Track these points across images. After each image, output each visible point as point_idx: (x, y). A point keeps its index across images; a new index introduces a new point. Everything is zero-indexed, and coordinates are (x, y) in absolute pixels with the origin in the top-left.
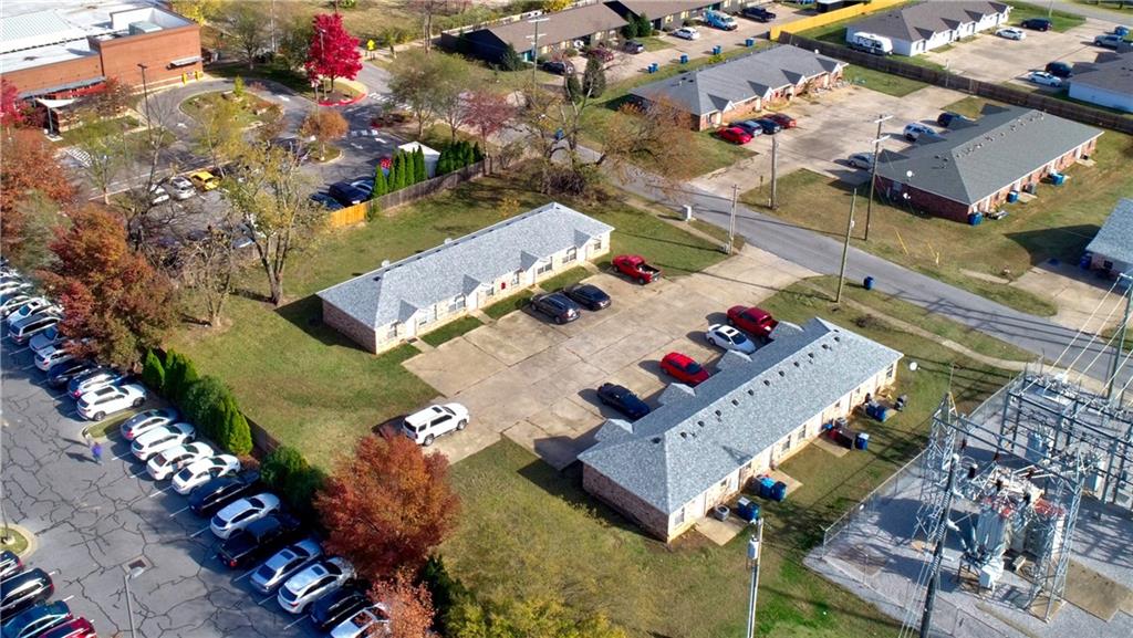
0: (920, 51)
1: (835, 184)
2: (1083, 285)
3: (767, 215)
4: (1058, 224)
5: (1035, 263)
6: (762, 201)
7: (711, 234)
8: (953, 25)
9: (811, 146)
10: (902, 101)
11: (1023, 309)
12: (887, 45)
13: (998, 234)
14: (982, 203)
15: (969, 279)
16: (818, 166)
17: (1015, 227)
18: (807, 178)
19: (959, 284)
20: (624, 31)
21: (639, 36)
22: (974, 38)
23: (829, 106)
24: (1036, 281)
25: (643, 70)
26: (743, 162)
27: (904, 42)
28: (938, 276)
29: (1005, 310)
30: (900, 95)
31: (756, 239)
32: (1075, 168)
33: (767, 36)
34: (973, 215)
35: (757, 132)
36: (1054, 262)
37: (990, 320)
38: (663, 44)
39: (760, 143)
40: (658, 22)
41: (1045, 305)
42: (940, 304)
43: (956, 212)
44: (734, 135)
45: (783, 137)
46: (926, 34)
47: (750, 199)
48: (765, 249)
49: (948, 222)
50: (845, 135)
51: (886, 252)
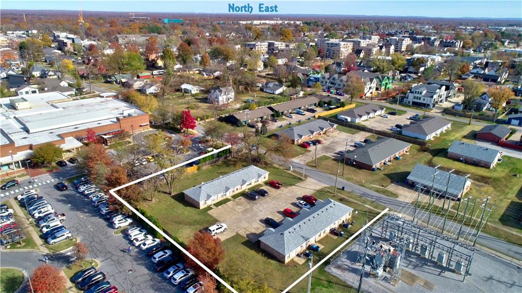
0: (359, 121)
1: (334, 160)
2: (406, 189)
3: (314, 169)
4: (399, 171)
5: (392, 182)
6: (313, 165)
7: (298, 174)
8: (368, 114)
9: (327, 149)
10: (354, 136)
11: (388, 196)
12: (349, 119)
13: (381, 174)
14: (376, 165)
15: (373, 187)
16: (329, 155)
17: (386, 172)
18: (326, 158)
19: (370, 189)
20: (272, 115)
21: (277, 117)
22: (374, 117)
23: (332, 137)
24: (392, 188)
25: (278, 127)
26: (307, 154)
27: (354, 119)
28: (363, 186)
29: (383, 196)
30: (353, 134)
31: (311, 176)
32: (403, 155)
33: (314, 117)
34: (374, 168)
35: (311, 145)
36: (397, 182)
37: (379, 199)
38: (284, 119)
39: (312, 148)
40: (282, 113)
41: (395, 195)
42: (364, 194)
43: (369, 168)
44: (305, 145)
45: (319, 146)
46: (361, 116)
47: (309, 164)
48: (313, 179)
49: (367, 171)
50: (337, 145)
51: (348, 179)
